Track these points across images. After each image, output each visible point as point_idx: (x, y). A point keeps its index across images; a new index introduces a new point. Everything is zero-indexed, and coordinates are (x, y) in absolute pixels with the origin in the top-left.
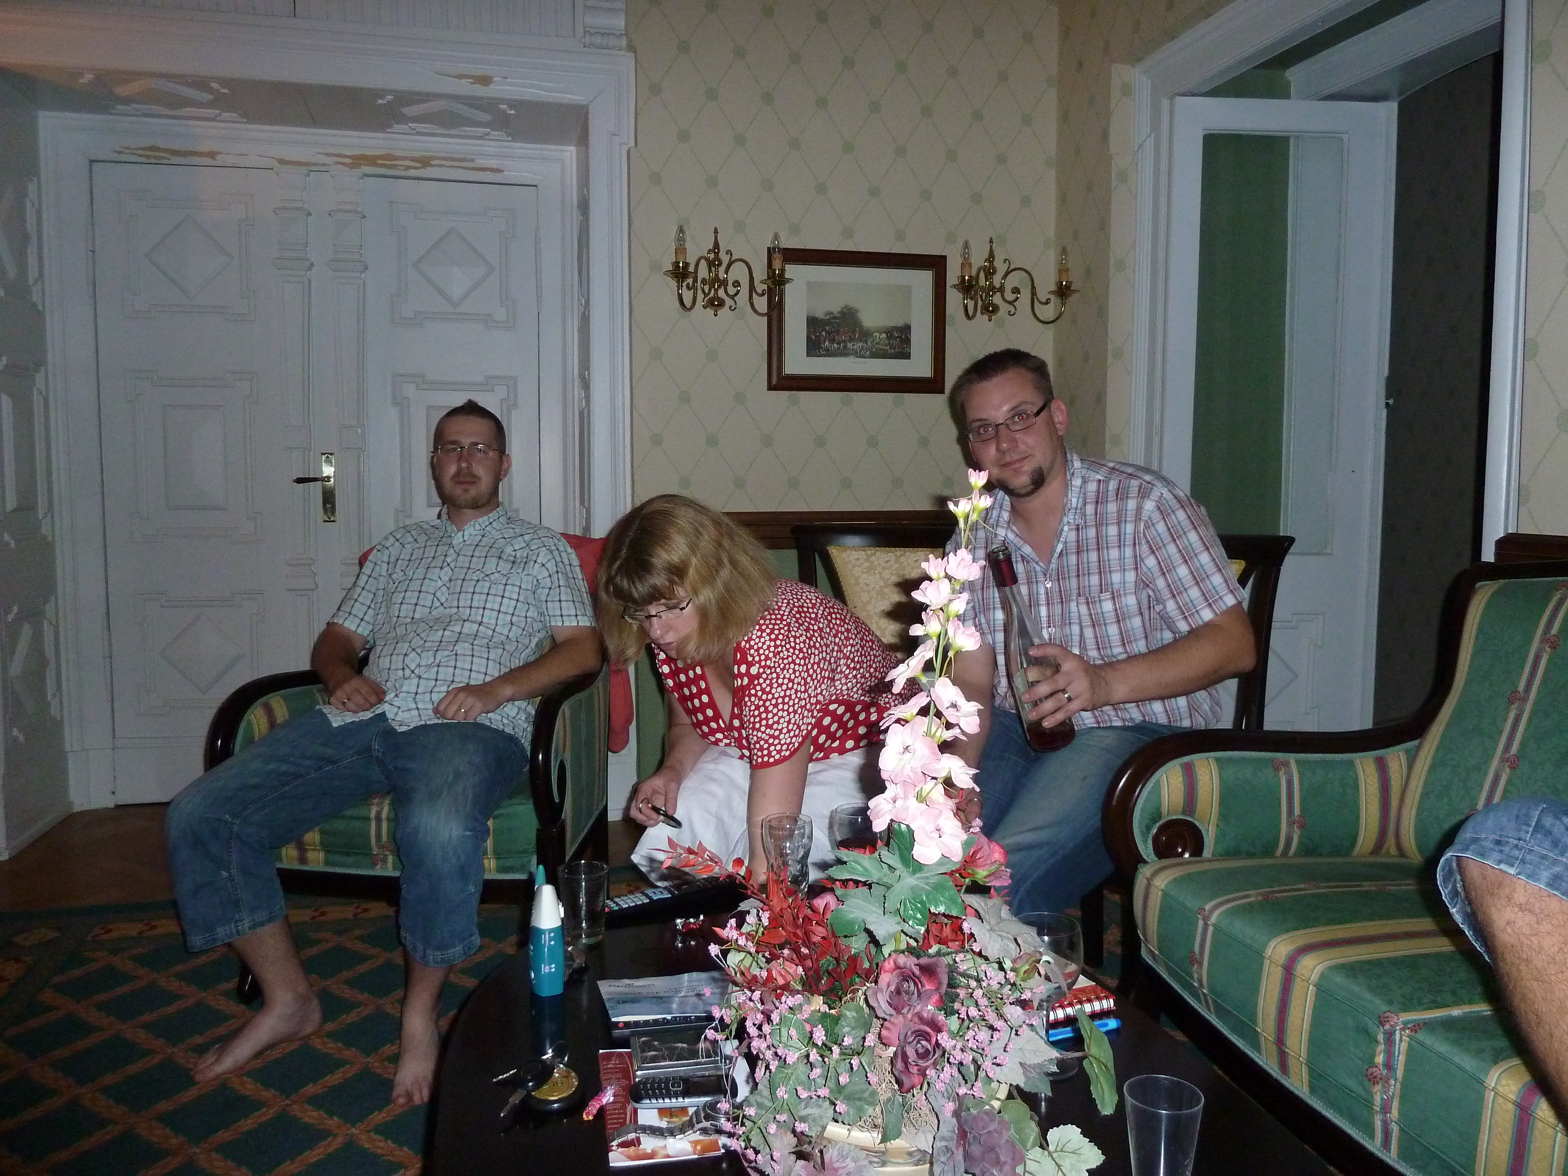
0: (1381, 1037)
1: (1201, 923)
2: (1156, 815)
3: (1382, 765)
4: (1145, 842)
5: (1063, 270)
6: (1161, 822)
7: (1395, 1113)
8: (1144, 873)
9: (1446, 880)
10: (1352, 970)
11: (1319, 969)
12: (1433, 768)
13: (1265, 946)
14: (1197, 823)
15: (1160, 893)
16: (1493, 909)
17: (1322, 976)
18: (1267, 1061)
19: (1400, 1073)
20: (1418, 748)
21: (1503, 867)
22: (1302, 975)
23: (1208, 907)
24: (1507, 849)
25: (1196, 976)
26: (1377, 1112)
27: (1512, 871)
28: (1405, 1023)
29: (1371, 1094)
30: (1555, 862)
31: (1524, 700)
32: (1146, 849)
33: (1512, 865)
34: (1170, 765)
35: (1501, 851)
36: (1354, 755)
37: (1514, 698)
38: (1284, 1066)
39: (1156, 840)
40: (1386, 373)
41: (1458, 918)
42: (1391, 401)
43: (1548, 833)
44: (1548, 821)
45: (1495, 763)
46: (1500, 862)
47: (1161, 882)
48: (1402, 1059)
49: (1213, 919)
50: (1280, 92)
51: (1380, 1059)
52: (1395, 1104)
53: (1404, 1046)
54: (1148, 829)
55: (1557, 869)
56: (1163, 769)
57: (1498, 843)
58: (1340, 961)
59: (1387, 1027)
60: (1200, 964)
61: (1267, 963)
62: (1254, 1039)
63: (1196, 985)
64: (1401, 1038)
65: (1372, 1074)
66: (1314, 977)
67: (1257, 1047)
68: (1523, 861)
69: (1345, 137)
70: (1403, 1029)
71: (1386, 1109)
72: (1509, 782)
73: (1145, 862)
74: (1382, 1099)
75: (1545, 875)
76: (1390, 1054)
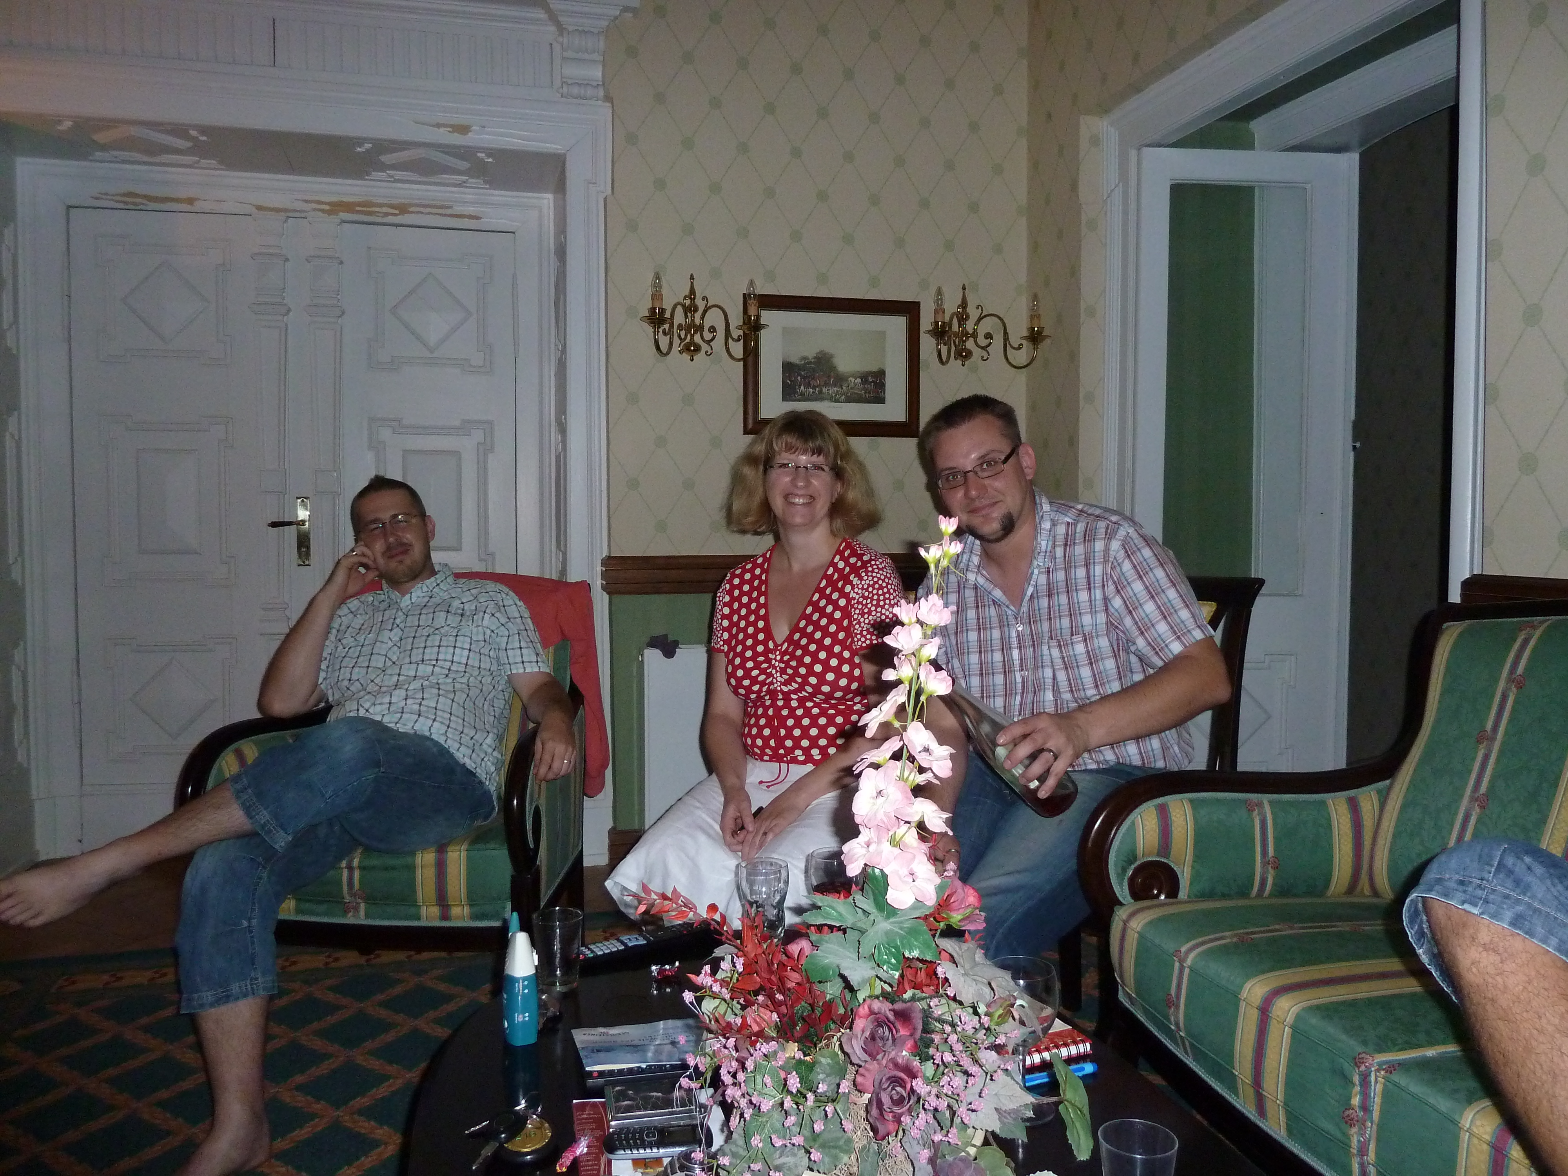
0: (1356, 1079)
1: (1177, 965)
2: (1132, 857)
3: (1354, 806)
4: (1121, 884)
5: (1034, 316)
6: (1136, 865)
7: (1371, 1156)
8: (1120, 914)
9: (1412, 922)
10: (1328, 1011)
11: (1295, 1010)
12: (1404, 807)
13: (1241, 987)
14: (1172, 865)
15: (1136, 935)
16: (1459, 948)
17: (1298, 1017)
18: (1245, 1105)
19: (1376, 1115)
20: (1390, 788)
21: (1467, 907)
22: (1278, 1016)
23: (1183, 949)
24: (1470, 889)
25: (1172, 1018)
26: (1354, 1155)
27: (1475, 911)
28: (1380, 1064)
29: (1348, 1136)
30: (1518, 901)
31: (1493, 739)
32: (1121, 890)
33: (1475, 905)
34: (1145, 806)
35: (1465, 892)
36: (1326, 795)
37: (1483, 737)
38: (1261, 1111)
39: (1132, 881)
40: (1353, 417)
41: (1425, 959)
42: (1358, 445)
43: (1510, 872)
44: (1510, 861)
45: (1465, 802)
46: (1463, 902)
47: (1137, 924)
48: (1378, 1100)
49: (1189, 962)
50: (1244, 143)
51: (1356, 1101)
52: (1372, 1147)
53: (1379, 1087)
54: (1124, 870)
55: (1520, 908)
56: (1137, 810)
57: (1462, 883)
58: (1315, 1002)
59: (1363, 1068)
60: (1177, 1007)
61: (1243, 1005)
62: (1231, 1082)
63: (1173, 1028)
64: (1376, 1079)
65: (1348, 1116)
66: (1290, 1019)
67: (1234, 1089)
68: (1486, 902)
69: (1308, 186)
70: (1378, 1070)
71: (1363, 1151)
72: (1479, 820)
73: (1121, 904)
74: (1359, 1141)
75: (1508, 915)
76: (1365, 1096)
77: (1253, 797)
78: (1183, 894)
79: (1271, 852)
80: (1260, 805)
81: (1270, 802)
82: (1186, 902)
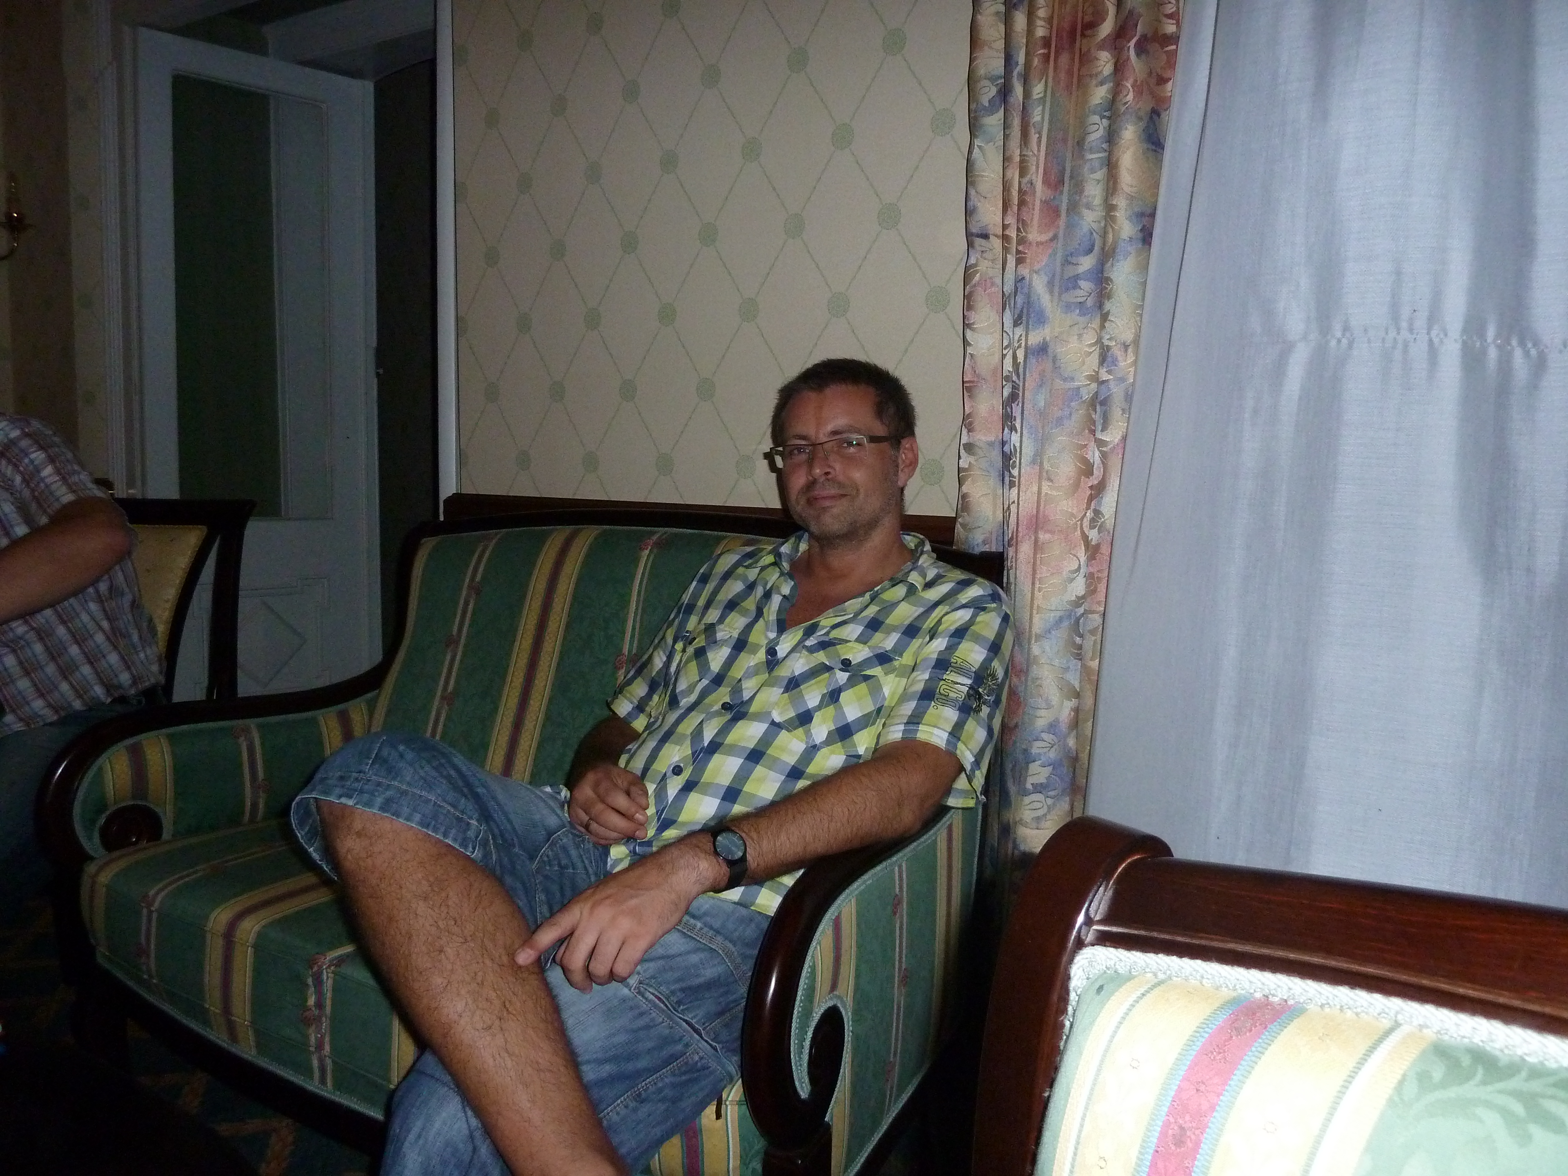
0: (310, 981)
1: (145, 911)
2: (101, 807)
3: (345, 720)
4: (90, 838)
5: (12, 200)
6: (108, 813)
7: (327, 1048)
8: (91, 868)
9: (301, 824)
10: (284, 923)
11: (257, 928)
13: (207, 918)
14: (152, 806)
15: (104, 889)
16: (338, 840)
17: (260, 935)
18: (218, 1036)
19: (328, 1009)
20: (378, 696)
21: (343, 800)
22: (241, 939)
23: (152, 893)
24: (349, 783)
25: (144, 968)
26: (313, 1053)
27: (350, 803)
28: (331, 961)
29: (307, 1037)
30: (388, 787)
31: (457, 642)
32: (91, 843)
33: (350, 797)
34: (115, 748)
35: (343, 787)
36: (318, 712)
37: (451, 642)
38: (233, 1036)
39: (105, 833)
40: (375, 344)
41: (316, 856)
42: (381, 371)
43: (385, 761)
44: (385, 752)
45: (436, 703)
46: (340, 797)
47: (104, 878)
48: (329, 995)
49: (157, 904)
51: (311, 1001)
52: (327, 1039)
53: (330, 982)
54: (93, 822)
55: (389, 793)
56: (104, 756)
57: (342, 778)
58: (277, 916)
59: (315, 969)
60: (148, 956)
61: (209, 936)
62: (203, 1016)
63: (145, 977)
64: (327, 975)
65: (306, 1017)
66: (252, 938)
67: (206, 1022)
68: (362, 792)
69: (324, 106)
70: (329, 966)
71: (320, 1046)
73: (92, 859)
74: (316, 1037)
75: (379, 800)
76: (320, 994)
77: (240, 722)
78: (166, 835)
79: (261, 774)
80: (246, 731)
81: (260, 727)
82: (167, 842)
